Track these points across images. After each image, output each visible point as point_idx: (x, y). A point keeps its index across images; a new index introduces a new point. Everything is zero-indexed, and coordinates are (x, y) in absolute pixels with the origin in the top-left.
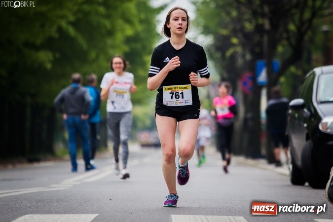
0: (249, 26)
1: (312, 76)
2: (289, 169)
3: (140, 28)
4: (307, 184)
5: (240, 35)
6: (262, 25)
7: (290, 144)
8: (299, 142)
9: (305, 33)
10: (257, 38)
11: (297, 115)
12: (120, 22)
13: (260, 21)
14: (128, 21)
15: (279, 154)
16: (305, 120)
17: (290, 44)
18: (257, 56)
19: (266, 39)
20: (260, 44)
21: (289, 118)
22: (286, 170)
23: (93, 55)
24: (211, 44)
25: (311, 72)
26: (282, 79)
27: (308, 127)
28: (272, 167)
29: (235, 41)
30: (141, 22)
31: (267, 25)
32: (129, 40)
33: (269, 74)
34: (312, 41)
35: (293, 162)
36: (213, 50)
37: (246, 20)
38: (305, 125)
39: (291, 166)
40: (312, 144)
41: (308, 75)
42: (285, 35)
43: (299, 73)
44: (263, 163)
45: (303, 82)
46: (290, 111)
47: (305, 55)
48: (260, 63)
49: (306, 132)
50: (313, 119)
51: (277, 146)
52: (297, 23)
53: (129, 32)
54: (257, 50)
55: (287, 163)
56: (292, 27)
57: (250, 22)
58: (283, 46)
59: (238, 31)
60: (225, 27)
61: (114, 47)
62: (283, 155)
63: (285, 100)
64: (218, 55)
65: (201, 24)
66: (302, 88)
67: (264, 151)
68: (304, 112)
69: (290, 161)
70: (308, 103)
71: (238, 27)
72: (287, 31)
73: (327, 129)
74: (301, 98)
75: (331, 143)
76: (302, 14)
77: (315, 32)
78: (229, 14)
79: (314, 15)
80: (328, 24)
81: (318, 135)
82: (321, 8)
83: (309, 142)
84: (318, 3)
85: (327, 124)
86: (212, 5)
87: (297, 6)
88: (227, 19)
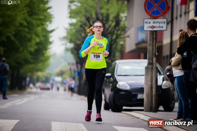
1: (115, 64)
3: (42, 39)
4: (110, 110)
7: (104, 92)
8: (108, 92)
9: (113, 45)
11: (107, 80)
12: (34, 36)
14: (37, 35)
16: (111, 83)
23: (21, 49)
24: (73, 47)
27: (112, 86)
30: (43, 36)
32: (37, 44)
34: (116, 48)
35: (105, 100)
36: (73, 50)
38: (111, 85)
39: (104, 102)
40: (113, 93)
41: (113, 63)
43: (110, 61)
49: (111, 88)
50: (114, 83)
52: (110, 40)
53: (38, 40)
60: (79, 40)
61: (31, 46)
64: (75, 52)
65: (69, 38)
66: (110, 69)
68: (111, 79)
70: (113, 76)
73: (120, 87)
74: (110, 73)
75: (122, 93)
76: (112, 36)
77: (117, 45)
78: (81, 35)
79: (117, 37)
80: (123, 41)
81: (116, 89)
82: (120, 35)
83: (113, 92)
84: (119, 32)
85: (120, 85)
86: (74, 31)
87: (110, 33)
88: (80, 37)
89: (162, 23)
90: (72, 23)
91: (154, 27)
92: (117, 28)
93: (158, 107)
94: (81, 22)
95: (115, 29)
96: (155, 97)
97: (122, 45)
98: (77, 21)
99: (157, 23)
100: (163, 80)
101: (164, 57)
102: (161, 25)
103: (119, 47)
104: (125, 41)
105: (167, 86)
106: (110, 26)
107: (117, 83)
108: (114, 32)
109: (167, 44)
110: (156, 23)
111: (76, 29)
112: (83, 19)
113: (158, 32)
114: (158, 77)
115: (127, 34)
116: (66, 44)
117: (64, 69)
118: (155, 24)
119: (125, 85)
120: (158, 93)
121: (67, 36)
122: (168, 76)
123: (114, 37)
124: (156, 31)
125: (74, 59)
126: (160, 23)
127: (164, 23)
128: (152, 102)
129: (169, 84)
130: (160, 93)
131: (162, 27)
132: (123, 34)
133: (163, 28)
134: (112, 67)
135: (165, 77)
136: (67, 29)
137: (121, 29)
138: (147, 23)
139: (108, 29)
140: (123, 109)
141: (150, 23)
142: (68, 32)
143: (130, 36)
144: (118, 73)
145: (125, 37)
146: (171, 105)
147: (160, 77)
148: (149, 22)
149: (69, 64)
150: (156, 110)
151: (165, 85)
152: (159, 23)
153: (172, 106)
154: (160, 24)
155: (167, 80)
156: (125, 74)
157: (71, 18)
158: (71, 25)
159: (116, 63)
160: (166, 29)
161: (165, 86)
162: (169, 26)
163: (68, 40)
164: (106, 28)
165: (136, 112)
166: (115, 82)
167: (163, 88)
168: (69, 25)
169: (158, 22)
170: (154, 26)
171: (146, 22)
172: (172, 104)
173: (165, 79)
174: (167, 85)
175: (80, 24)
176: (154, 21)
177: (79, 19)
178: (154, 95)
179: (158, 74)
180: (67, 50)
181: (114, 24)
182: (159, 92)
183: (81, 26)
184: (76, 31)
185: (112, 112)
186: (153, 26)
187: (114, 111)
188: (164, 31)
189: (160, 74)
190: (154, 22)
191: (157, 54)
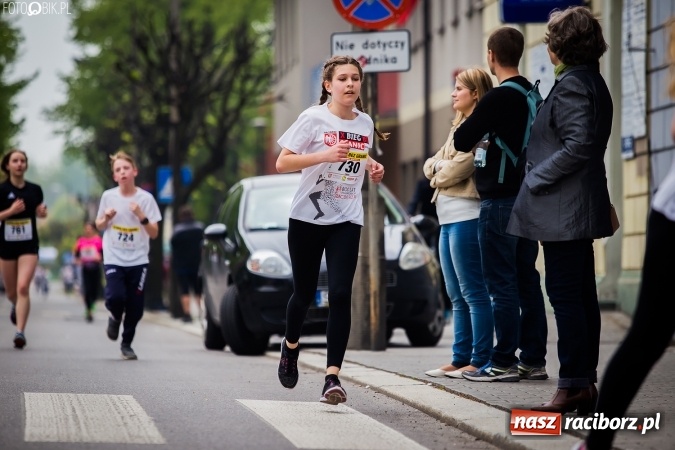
0: (147, 117)
1: (238, 192)
2: (203, 326)
4: (228, 348)
5: (135, 130)
6: (167, 116)
7: (204, 290)
8: (218, 288)
9: (230, 128)
10: (159, 134)
11: (215, 248)
13: (165, 109)
15: (188, 304)
16: (228, 255)
17: (208, 144)
18: (159, 160)
19: (172, 135)
20: (164, 143)
21: (204, 252)
22: (198, 328)
24: (91, 141)
25: (236, 186)
26: (196, 195)
27: (231, 266)
28: (178, 323)
29: (126, 137)
31: (174, 116)
33: (176, 187)
34: (239, 140)
35: (209, 317)
36: (94, 150)
37: (144, 107)
38: (227, 263)
39: (205, 323)
40: (237, 292)
41: (232, 190)
42: (200, 131)
43: (220, 186)
44: (164, 317)
45: (224, 199)
46: (206, 242)
47: (229, 161)
48: (163, 170)
49: (228, 272)
50: (238, 255)
51: (186, 292)
52: (219, 113)
54: (160, 151)
55: (200, 317)
56: (211, 120)
57: (151, 110)
58: (198, 147)
59: (132, 122)
60: (114, 116)
62: (194, 306)
63: (199, 225)
64: (102, 158)
65: (77, 112)
66: (224, 208)
67: (166, 300)
68: (226, 243)
69: (204, 314)
70: (232, 230)
71: (132, 117)
72: (203, 124)
73: (258, 269)
74: (222, 222)
75: (264, 289)
76: (225, 100)
77: (244, 127)
78: (118, 97)
79: (243, 102)
80: (264, 116)
81: (245, 277)
82: (253, 93)
83: (233, 287)
84: (249, 85)
85: (257, 261)
86: (94, 84)
87: (218, 88)
88: (116, 106)
89: (393, 44)
90: (87, 57)
91: (367, 61)
92: (242, 72)
93: (389, 334)
94: (118, 52)
95: (235, 74)
96: (378, 299)
97: (261, 129)
98: (103, 51)
99: (377, 48)
100: (404, 242)
101: (404, 167)
102: (390, 53)
103: (250, 137)
104: (269, 115)
105: (416, 260)
106: (217, 65)
107: (247, 254)
108: (231, 83)
109: (412, 122)
110: (373, 46)
111: (100, 78)
112: (126, 44)
113: (380, 76)
114: (387, 230)
115: (276, 90)
116: (68, 133)
117: (65, 219)
118: (370, 50)
119: (273, 263)
120: (389, 285)
121: (70, 102)
122: (419, 226)
123: (233, 102)
124: (374, 75)
125: (99, 180)
126: (387, 47)
127: (399, 45)
128: (368, 318)
129: (423, 253)
130: (394, 284)
131: (394, 60)
132: (264, 91)
133: (395, 62)
134: (230, 201)
135: (410, 230)
136: (68, 80)
137: (254, 72)
138: (342, 48)
139: (210, 75)
140: (270, 346)
141: (352, 46)
142: (72, 91)
143: (288, 95)
144: (252, 222)
145: (269, 102)
146: (431, 326)
147: (391, 229)
148: (349, 43)
149: (80, 200)
150: (383, 343)
151: (411, 257)
152: (384, 45)
153: (435, 329)
154: (387, 49)
155: (416, 240)
156: (274, 225)
157: (82, 42)
158: (82, 64)
159: (241, 189)
160: (406, 67)
161: (409, 260)
162: (419, 58)
163: (75, 117)
164: (204, 73)
165: (314, 353)
166: (243, 252)
167: (405, 266)
168: (76, 65)
169: (379, 43)
170: (367, 56)
171: (338, 44)
172: (436, 320)
173: (410, 236)
174: (418, 256)
175: (113, 59)
176: (364, 41)
177: (108, 42)
178: (375, 293)
179: (386, 221)
180: (71, 151)
181: (230, 57)
182: (392, 281)
183: (118, 67)
184: (102, 86)
185: (233, 354)
186: (362, 58)
187: (239, 350)
188: (403, 75)
189: (393, 220)
190: (367, 43)
191: (380, 152)
